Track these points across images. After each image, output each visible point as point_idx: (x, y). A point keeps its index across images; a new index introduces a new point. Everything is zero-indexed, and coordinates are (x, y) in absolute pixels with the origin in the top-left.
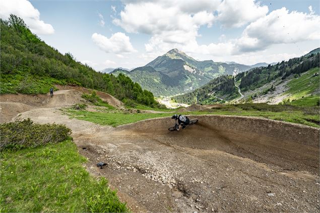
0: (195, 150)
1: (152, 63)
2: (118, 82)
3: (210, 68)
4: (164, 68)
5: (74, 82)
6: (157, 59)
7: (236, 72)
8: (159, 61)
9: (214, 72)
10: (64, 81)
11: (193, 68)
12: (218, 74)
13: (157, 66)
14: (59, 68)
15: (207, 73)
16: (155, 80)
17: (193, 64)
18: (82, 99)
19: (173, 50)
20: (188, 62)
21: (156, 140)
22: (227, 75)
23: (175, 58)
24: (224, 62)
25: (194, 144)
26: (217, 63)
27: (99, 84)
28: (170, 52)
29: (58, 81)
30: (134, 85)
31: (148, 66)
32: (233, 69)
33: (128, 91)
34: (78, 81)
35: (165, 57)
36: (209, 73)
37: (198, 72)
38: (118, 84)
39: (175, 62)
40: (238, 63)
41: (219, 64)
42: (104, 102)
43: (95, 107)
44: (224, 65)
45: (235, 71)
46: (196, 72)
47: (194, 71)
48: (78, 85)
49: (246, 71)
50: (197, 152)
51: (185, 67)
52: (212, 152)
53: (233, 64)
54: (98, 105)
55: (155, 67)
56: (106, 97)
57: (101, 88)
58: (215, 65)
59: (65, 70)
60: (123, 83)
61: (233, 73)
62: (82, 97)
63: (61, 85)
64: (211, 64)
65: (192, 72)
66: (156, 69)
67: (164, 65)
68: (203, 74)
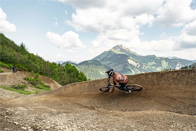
0: (126, 112)
1: (98, 57)
2: (64, 70)
3: (154, 63)
4: (109, 62)
5: (21, 66)
6: (103, 54)
7: (179, 67)
8: (105, 56)
9: (157, 66)
10: (12, 65)
11: (136, 62)
12: (161, 68)
13: (102, 60)
14: (9, 54)
15: (151, 66)
16: (101, 72)
17: (136, 59)
18: (24, 81)
19: (118, 46)
20: (132, 57)
21: (79, 104)
22: (170, 69)
23: (120, 53)
24: (166, 57)
25: (125, 107)
26: (160, 58)
27: (45, 71)
28: (114, 48)
29: (5, 65)
30: (79, 74)
31: (94, 60)
32: (176, 63)
33: (72, 79)
34: (25, 67)
35: (110, 52)
36: (153, 67)
37: (142, 66)
38: (64, 72)
39: (120, 56)
40: (180, 58)
41: (162, 59)
42: (46, 86)
43: (35, 89)
44: (167, 59)
45: (178, 65)
46: (139, 66)
47: (138, 65)
48: (24, 69)
49: (189, 65)
50: (127, 113)
51: (129, 61)
52: (149, 112)
53: (175, 59)
54: (39, 88)
55: (101, 61)
56: (50, 82)
57: (46, 75)
58: (158, 59)
59: (15, 56)
60: (69, 72)
61: (176, 67)
62: (24, 79)
63: (7, 68)
64: (154, 59)
65: (136, 66)
66: (102, 63)
67: (110, 59)
68: (147, 67)
